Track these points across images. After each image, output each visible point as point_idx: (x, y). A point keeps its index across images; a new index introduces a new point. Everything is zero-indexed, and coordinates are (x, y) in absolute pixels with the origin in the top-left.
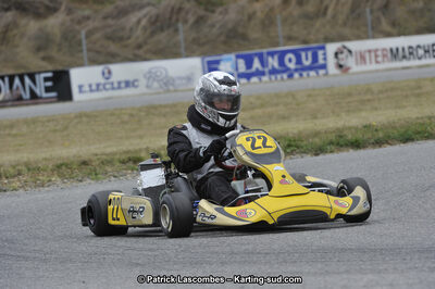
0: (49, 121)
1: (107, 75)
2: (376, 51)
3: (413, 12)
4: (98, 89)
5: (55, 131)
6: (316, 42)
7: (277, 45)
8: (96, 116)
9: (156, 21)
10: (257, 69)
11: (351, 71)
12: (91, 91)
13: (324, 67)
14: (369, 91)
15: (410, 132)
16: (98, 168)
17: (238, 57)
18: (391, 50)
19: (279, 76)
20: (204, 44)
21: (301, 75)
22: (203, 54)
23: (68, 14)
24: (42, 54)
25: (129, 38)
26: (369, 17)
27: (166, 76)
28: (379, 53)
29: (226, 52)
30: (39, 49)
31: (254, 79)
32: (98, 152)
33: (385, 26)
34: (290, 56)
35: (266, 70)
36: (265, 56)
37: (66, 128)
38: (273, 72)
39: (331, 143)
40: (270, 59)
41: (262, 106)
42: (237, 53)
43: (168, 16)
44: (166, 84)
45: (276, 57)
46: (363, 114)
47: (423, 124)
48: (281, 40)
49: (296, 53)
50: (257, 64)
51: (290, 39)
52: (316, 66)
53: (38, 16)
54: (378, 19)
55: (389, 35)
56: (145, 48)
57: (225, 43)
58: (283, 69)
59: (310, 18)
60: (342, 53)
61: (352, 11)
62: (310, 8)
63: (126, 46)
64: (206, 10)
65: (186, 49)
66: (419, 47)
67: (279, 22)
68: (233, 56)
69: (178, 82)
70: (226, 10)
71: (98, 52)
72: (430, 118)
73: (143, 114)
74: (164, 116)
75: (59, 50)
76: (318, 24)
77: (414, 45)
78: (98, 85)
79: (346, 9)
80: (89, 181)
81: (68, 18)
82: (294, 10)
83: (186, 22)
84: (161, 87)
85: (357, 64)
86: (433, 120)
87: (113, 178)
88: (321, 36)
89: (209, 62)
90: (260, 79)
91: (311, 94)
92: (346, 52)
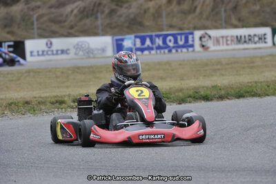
0: (8, 74)
1: (49, 45)
2: (227, 37)
3: (252, 12)
4: (43, 54)
5: (12, 80)
6: (188, 29)
7: (162, 30)
8: (39, 72)
9: (83, 11)
10: (148, 46)
11: (210, 49)
12: (38, 55)
13: (192, 46)
14: (219, 63)
15: (242, 92)
16: (35, 107)
17: (136, 37)
18: (237, 37)
19: (162, 51)
20: (115, 27)
21: (177, 51)
22: (113, 35)
23: (26, 4)
24: (8, 29)
25: (65, 21)
26: (223, 15)
27: (89, 48)
28: (229, 38)
29: (129, 33)
30: (6, 26)
31: (146, 52)
32: (37, 96)
33: (234, 21)
34: (170, 38)
35: (154, 46)
36: (154, 37)
37: (19, 79)
38: (159, 48)
39: (190, 96)
40: (157, 40)
41: (149, 70)
42: (136, 34)
43: (91, 8)
44: (88, 53)
45: (161, 38)
46: (214, 78)
47: (251, 87)
48: (165, 27)
49: (174, 36)
50: (148, 42)
51: (171, 27)
52: (187, 45)
53: (6, 4)
54: (230, 16)
55: (236, 27)
56: (76, 28)
57: (128, 27)
58: (166, 46)
59: (185, 13)
60: (204, 37)
61: (213, 10)
62: (185, 6)
63: (63, 27)
64: (117, 5)
65: (102, 30)
66: (255, 35)
67: (164, 14)
68: (132, 36)
69: (95, 52)
70: (130, 6)
71: (44, 30)
72: (256, 82)
73: (70, 72)
74: (84, 73)
75: (19, 28)
76: (190, 17)
77: (252, 34)
78: (43, 52)
79: (209, 9)
80: (29, 115)
81: (26, 7)
83: (103, 12)
84: (84, 55)
85: (214, 45)
86: (259, 85)
87: (45, 114)
88: (191, 26)
89: (117, 40)
90: (150, 52)
91: (181, 64)
92: (207, 37)
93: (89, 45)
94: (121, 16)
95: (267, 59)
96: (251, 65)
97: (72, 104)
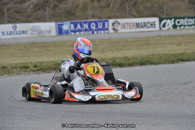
1: (14, 28)
2: (130, 23)
3: (146, 8)
4: (10, 34)
6: (105, 18)
7: (88, 19)
8: (9, 46)
9: (37, 6)
10: (79, 29)
11: (119, 32)
12: (8, 34)
13: (107, 29)
14: (126, 41)
15: (144, 61)
17: (71, 23)
18: (136, 23)
19: (88, 32)
20: (57, 17)
21: (97, 32)
22: (56, 21)
25: (25, 12)
26: (128, 9)
27: (40, 30)
28: (131, 24)
29: (66, 21)
31: (77, 33)
33: (134, 13)
34: (93, 24)
35: (83, 29)
36: (82, 23)
38: (86, 30)
40: (85, 25)
42: (71, 21)
43: (42, 4)
44: (39, 33)
45: (87, 24)
46: (124, 51)
47: (149, 58)
48: (90, 17)
49: (95, 22)
50: (79, 27)
51: (93, 16)
52: (104, 29)
54: (131, 10)
55: (135, 17)
56: (32, 17)
57: (65, 17)
58: (90, 29)
59: (102, 8)
60: (115, 23)
61: (121, 6)
62: (103, 3)
63: (23, 16)
64: (59, 2)
65: (49, 18)
66: (148, 23)
67: (89, 9)
68: (69, 23)
69: (45, 33)
70: (67, 2)
71: (11, 18)
72: (152, 55)
73: (29, 46)
74: (39, 47)
76: (105, 11)
77: (146, 22)
78: (10, 32)
79: (118, 5)
82: (96, 4)
83: (49, 7)
84: (37, 34)
85: (121, 29)
86: (154, 56)
87: (16, 75)
88: (107, 16)
89: (59, 25)
90: (80, 33)
91: (102, 41)
92: (117, 23)
93: (40, 28)
94: (61, 9)
95: (157, 38)
96: (147, 42)
97: (34, 69)
